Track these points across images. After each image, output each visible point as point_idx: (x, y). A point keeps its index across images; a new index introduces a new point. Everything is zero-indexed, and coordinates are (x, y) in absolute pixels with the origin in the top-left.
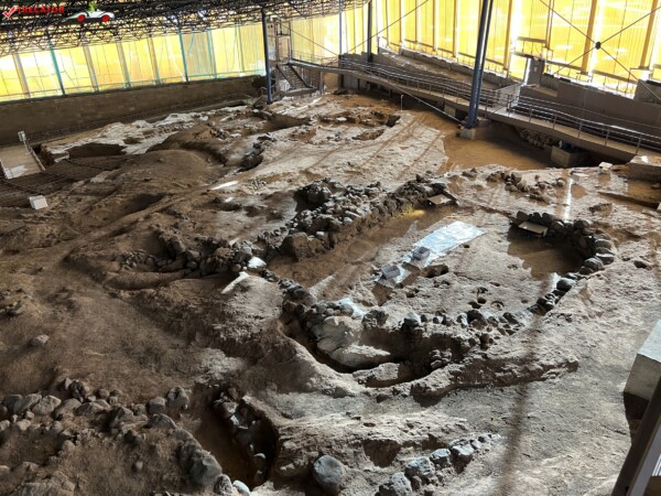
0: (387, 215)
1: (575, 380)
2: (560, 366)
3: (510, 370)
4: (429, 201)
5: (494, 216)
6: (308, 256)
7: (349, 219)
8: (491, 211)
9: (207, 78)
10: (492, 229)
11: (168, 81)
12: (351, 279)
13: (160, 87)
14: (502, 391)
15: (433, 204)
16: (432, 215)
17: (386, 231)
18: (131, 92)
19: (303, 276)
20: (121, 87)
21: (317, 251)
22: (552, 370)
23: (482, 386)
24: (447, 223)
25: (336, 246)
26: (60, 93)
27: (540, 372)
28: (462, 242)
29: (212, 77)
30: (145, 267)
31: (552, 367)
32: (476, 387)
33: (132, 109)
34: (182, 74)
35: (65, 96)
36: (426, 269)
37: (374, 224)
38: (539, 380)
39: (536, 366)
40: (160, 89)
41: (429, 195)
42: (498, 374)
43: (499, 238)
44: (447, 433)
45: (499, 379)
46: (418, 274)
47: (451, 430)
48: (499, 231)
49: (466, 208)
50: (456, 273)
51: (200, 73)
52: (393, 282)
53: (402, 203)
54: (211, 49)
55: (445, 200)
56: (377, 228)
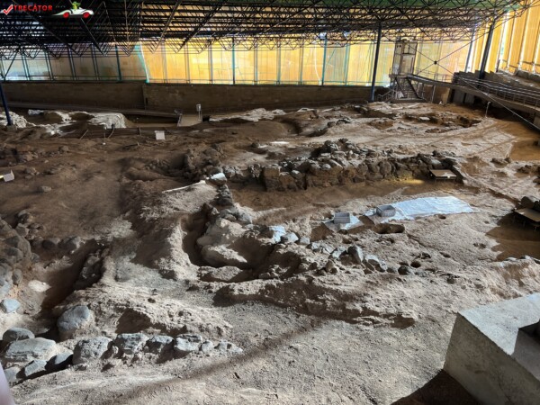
0: (378, 175)
1: (392, 336)
2: (387, 316)
3: (323, 301)
4: (431, 173)
5: (498, 201)
6: (279, 190)
7: (329, 166)
8: (499, 195)
9: (339, 84)
10: (486, 211)
11: (308, 83)
12: (300, 214)
13: (301, 87)
14: (298, 316)
15: (434, 176)
16: (428, 186)
17: (370, 189)
18: (278, 89)
19: (262, 202)
20: (273, 83)
21: (289, 187)
22: (372, 317)
23: (284, 306)
24: (439, 195)
25: (309, 188)
26: (232, 83)
27: (356, 313)
28: (440, 213)
29: (343, 84)
30: (160, 170)
31: (376, 314)
32: (277, 304)
33: (277, 101)
34: (320, 79)
35: (234, 85)
36: (381, 225)
37: (361, 181)
38: (347, 321)
39: (358, 307)
40: (300, 89)
41: (434, 167)
42: (309, 301)
43: (488, 219)
44: (202, 331)
45: (306, 306)
46: (370, 228)
47: (207, 330)
48: (493, 213)
49: (471, 188)
50: (410, 236)
51: (334, 79)
52: (339, 227)
53: (398, 168)
54: (347, 61)
55: (448, 175)
56: (363, 184)
